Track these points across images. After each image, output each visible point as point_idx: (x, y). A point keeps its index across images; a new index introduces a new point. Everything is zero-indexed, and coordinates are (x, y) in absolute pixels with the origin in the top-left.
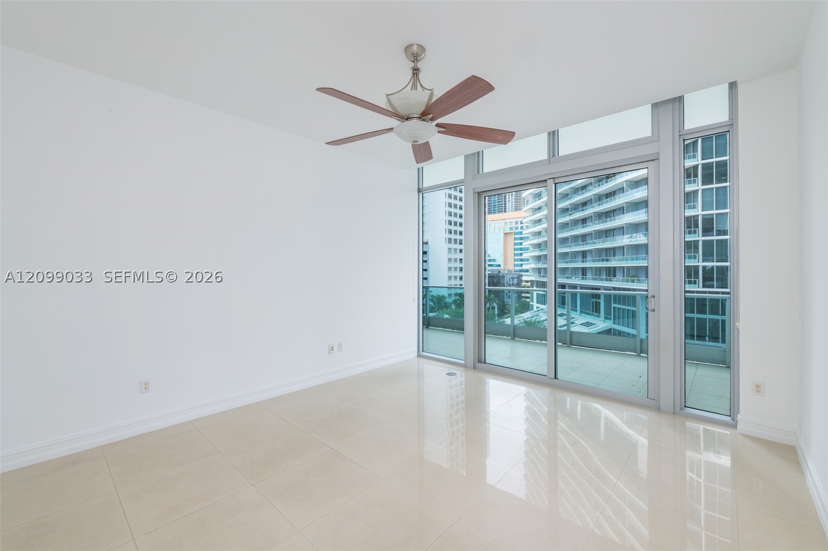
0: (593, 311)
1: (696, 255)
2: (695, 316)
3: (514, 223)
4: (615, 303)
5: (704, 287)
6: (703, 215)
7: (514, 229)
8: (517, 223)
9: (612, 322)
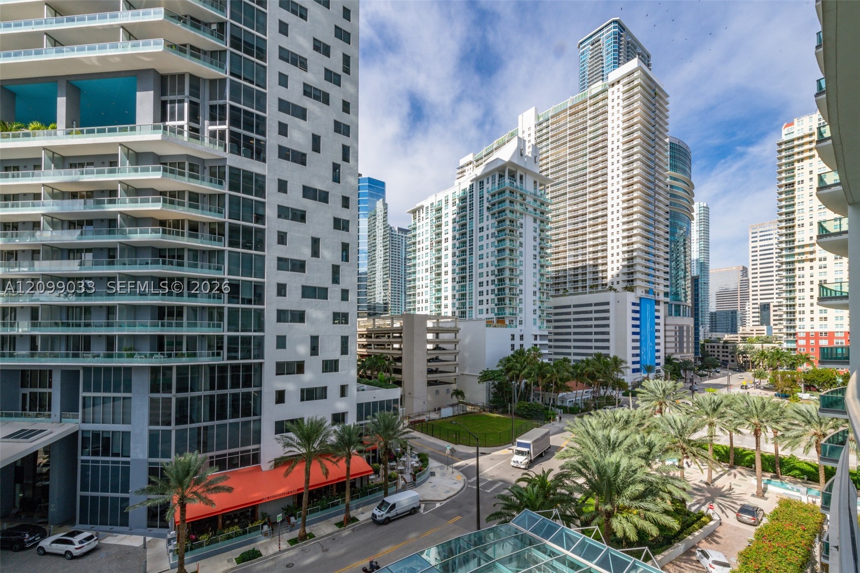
0: (24, 410)
1: (221, 324)
4: (87, 389)
5: (228, 358)
6: (229, 279)
9: (79, 420)
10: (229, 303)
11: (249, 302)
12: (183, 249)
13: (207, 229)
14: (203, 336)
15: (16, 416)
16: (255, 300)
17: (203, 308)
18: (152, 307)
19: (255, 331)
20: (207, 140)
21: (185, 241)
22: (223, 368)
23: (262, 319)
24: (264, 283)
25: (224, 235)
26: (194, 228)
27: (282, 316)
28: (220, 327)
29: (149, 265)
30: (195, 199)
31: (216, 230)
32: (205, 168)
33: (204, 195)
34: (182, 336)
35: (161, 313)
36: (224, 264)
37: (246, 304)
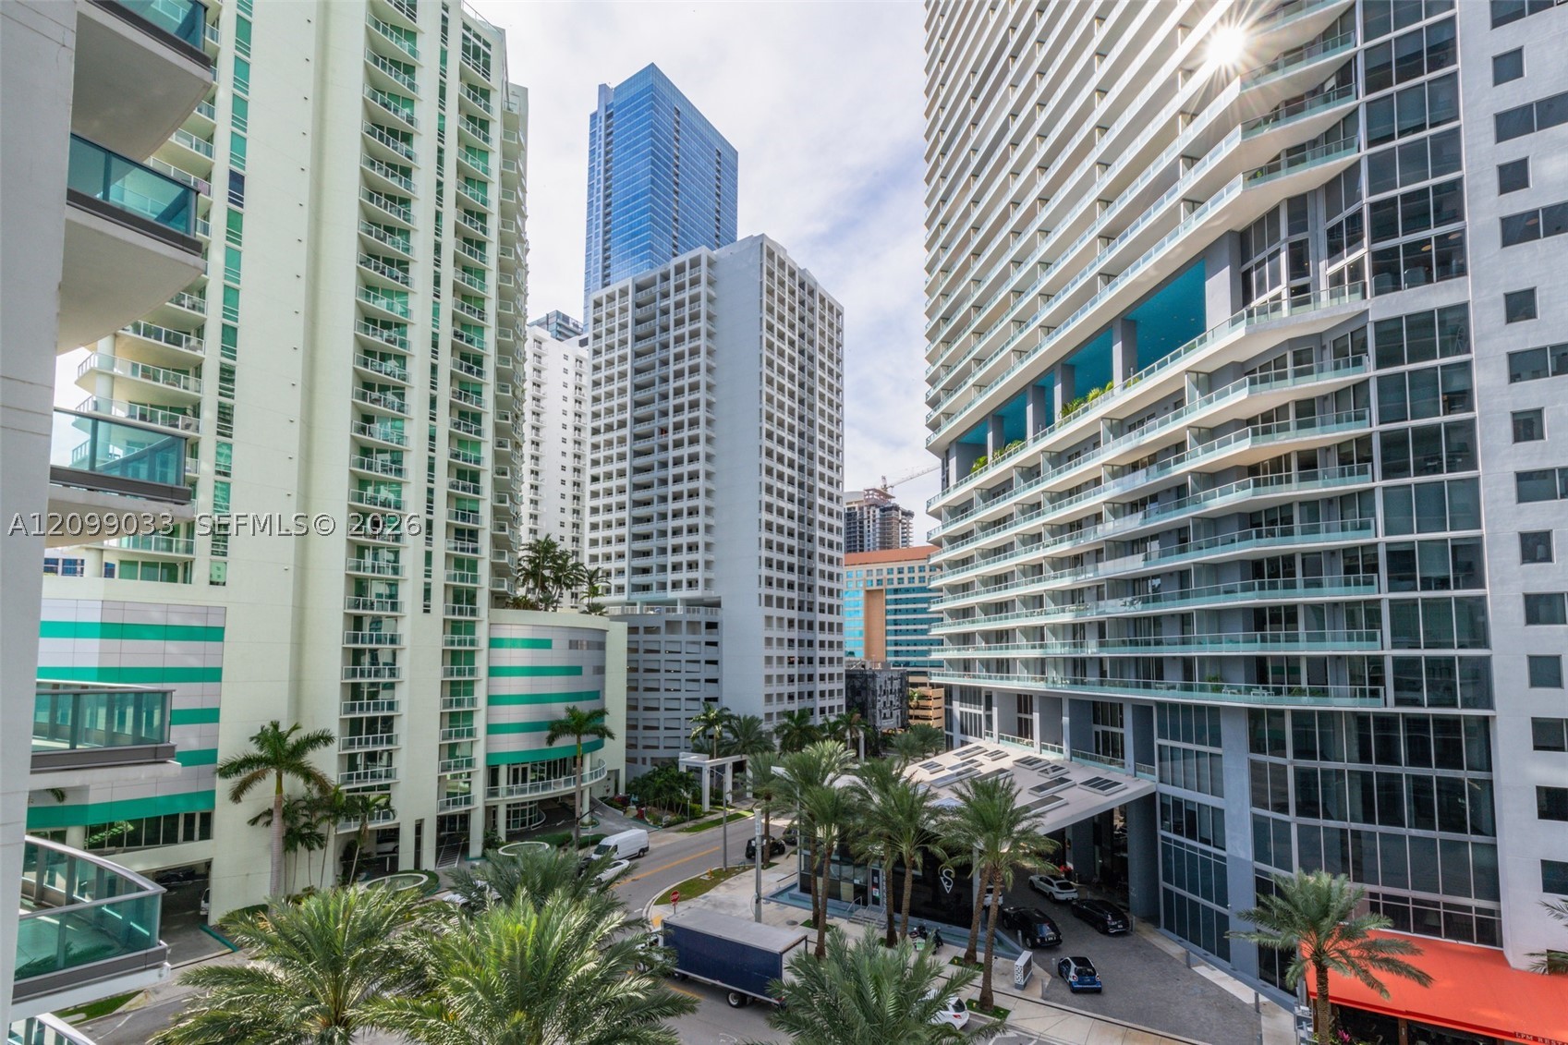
0: (1098, 752)
1: (1375, 634)
2: (1374, 768)
3: (885, 572)
4: (1163, 735)
5: (1399, 702)
6: (1388, 544)
7: (885, 582)
8: (890, 571)
9: (1156, 777)
10: (1391, 590)
11: (1443, 583)
12: (1290, 506)
13: (1334, 457)
14: (1339, 657)
15: (1092, 759)
16: (1456, 580)
17: (1336, 604)
18: (1244, 610)
19: (1461, 646)
20: (1324, 296)
21: (1296, 490)
22: (1386, 722)
23: (1480, 619)
24: (1480, 538)
25: (1370, 459)
26: (1308, 463)
27: (1541, 608)
28: (1375, 640)
29: (1237, 544)
30: (1307, 411)
31: (1352, 456)
32: (1323, 348)
33: (1325, 398)
34: (1297, 658)
35: (1259, 619)
36: (1374, 515)
37: (1436, 589)
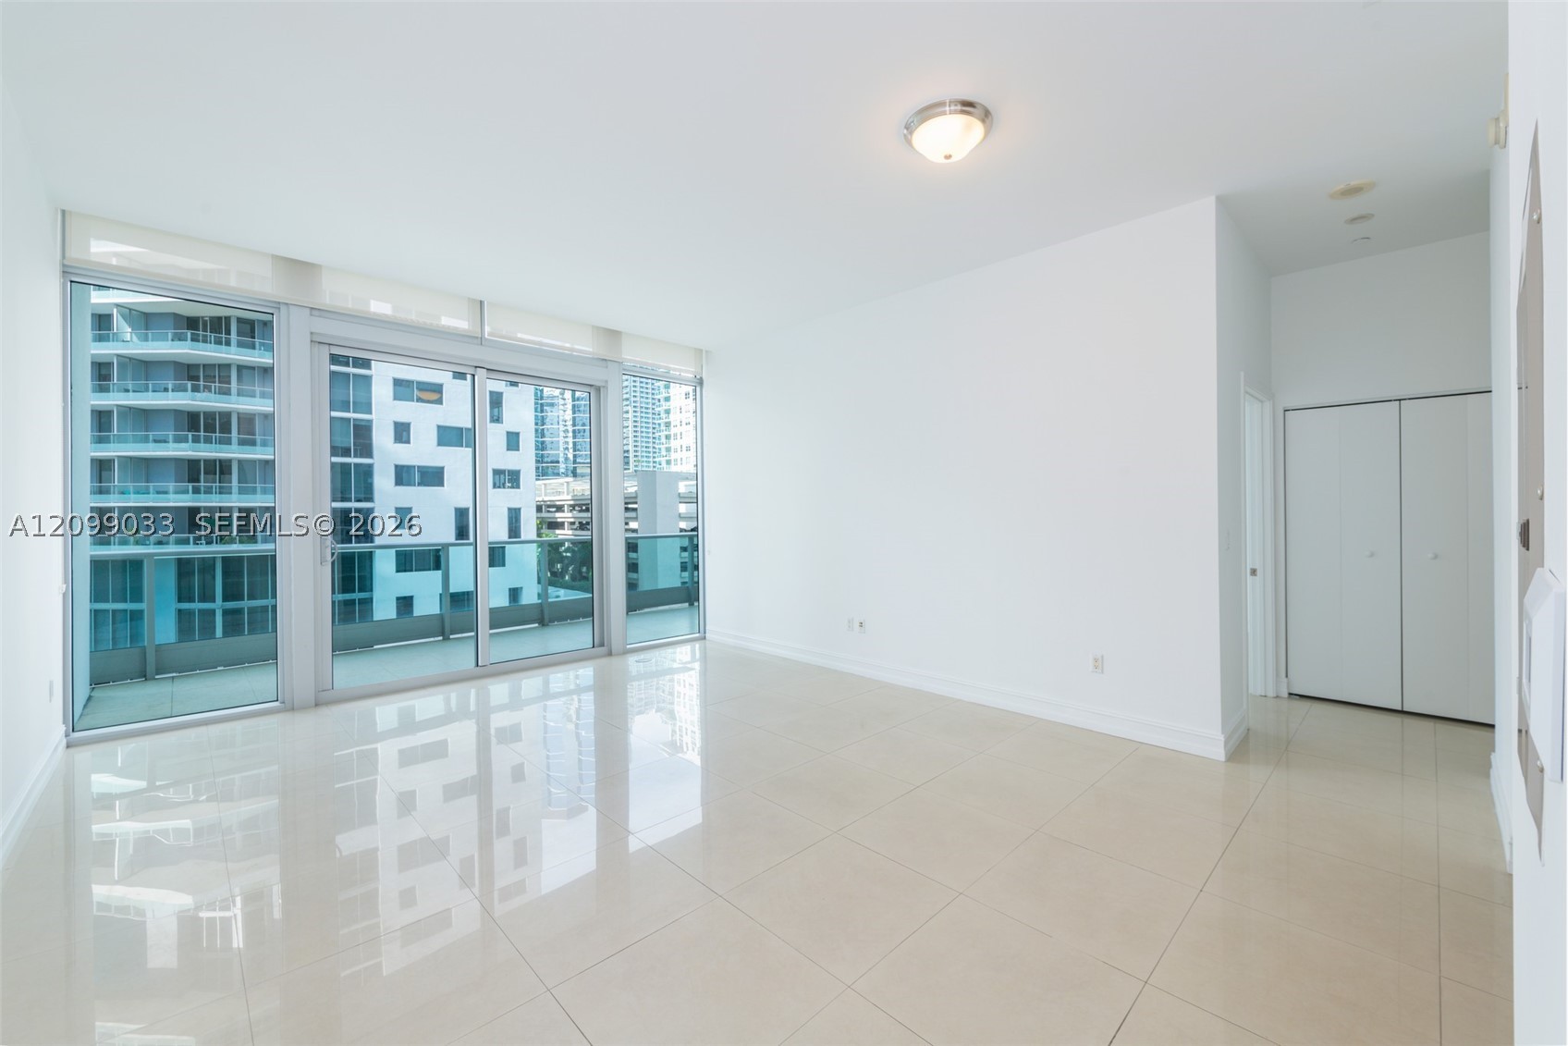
11: (345, 452)
12: (228, 366)
16: (355, 450)
18: (177, 462)
19: (357, 501)
21: (235, 354)
23: (369, 481)
24: (371, 421)
26: (248, 330)
27: (403, 475)
29: (170, 393)
34: (230, 509)
35: (192, 471)
37: (342, 456)
